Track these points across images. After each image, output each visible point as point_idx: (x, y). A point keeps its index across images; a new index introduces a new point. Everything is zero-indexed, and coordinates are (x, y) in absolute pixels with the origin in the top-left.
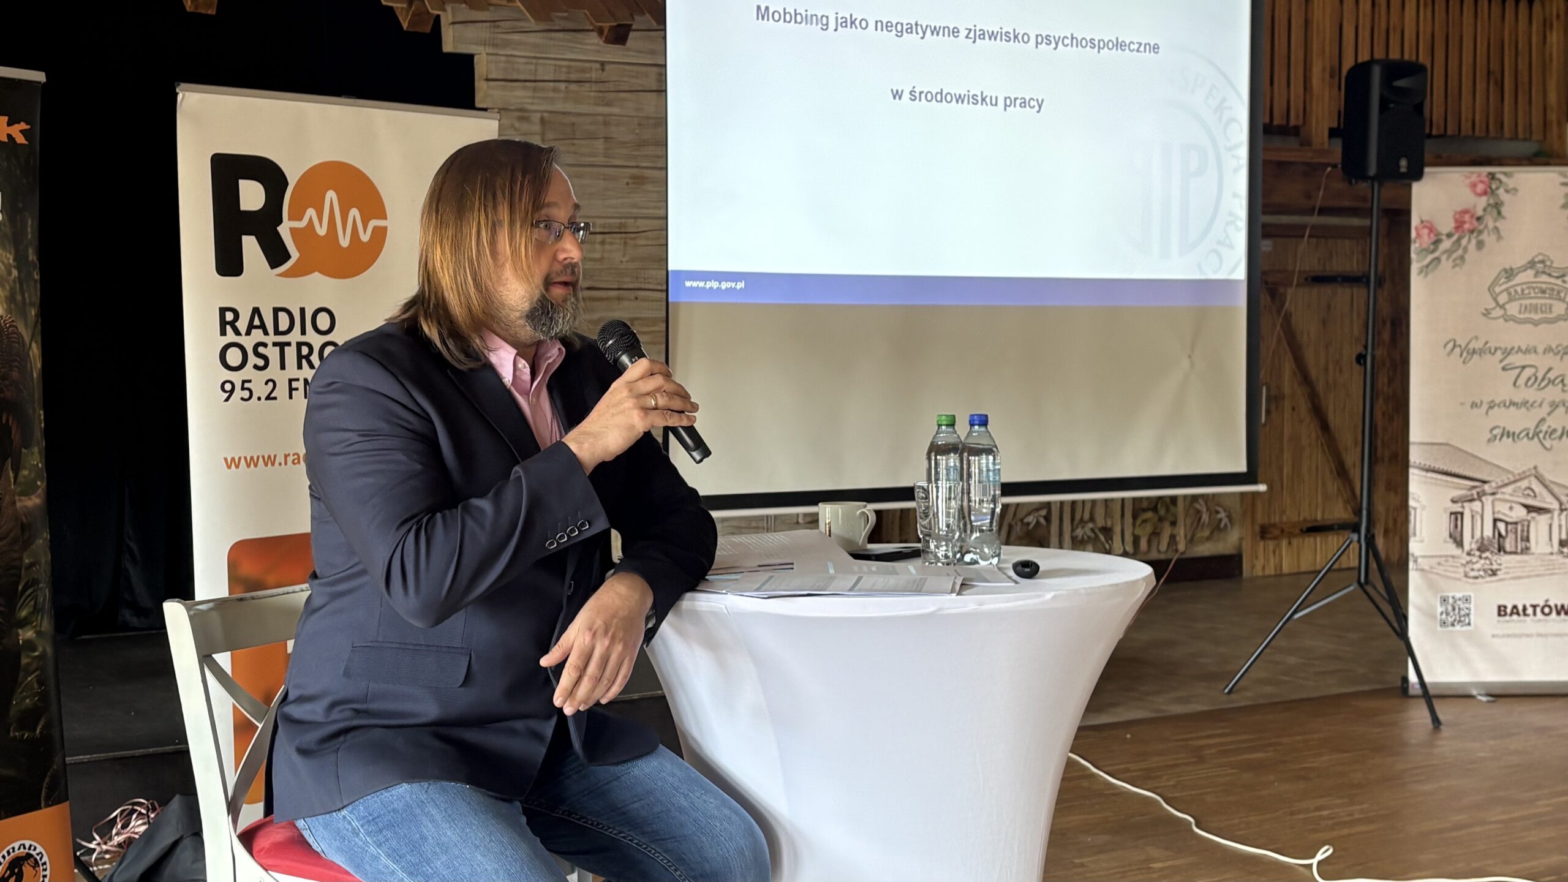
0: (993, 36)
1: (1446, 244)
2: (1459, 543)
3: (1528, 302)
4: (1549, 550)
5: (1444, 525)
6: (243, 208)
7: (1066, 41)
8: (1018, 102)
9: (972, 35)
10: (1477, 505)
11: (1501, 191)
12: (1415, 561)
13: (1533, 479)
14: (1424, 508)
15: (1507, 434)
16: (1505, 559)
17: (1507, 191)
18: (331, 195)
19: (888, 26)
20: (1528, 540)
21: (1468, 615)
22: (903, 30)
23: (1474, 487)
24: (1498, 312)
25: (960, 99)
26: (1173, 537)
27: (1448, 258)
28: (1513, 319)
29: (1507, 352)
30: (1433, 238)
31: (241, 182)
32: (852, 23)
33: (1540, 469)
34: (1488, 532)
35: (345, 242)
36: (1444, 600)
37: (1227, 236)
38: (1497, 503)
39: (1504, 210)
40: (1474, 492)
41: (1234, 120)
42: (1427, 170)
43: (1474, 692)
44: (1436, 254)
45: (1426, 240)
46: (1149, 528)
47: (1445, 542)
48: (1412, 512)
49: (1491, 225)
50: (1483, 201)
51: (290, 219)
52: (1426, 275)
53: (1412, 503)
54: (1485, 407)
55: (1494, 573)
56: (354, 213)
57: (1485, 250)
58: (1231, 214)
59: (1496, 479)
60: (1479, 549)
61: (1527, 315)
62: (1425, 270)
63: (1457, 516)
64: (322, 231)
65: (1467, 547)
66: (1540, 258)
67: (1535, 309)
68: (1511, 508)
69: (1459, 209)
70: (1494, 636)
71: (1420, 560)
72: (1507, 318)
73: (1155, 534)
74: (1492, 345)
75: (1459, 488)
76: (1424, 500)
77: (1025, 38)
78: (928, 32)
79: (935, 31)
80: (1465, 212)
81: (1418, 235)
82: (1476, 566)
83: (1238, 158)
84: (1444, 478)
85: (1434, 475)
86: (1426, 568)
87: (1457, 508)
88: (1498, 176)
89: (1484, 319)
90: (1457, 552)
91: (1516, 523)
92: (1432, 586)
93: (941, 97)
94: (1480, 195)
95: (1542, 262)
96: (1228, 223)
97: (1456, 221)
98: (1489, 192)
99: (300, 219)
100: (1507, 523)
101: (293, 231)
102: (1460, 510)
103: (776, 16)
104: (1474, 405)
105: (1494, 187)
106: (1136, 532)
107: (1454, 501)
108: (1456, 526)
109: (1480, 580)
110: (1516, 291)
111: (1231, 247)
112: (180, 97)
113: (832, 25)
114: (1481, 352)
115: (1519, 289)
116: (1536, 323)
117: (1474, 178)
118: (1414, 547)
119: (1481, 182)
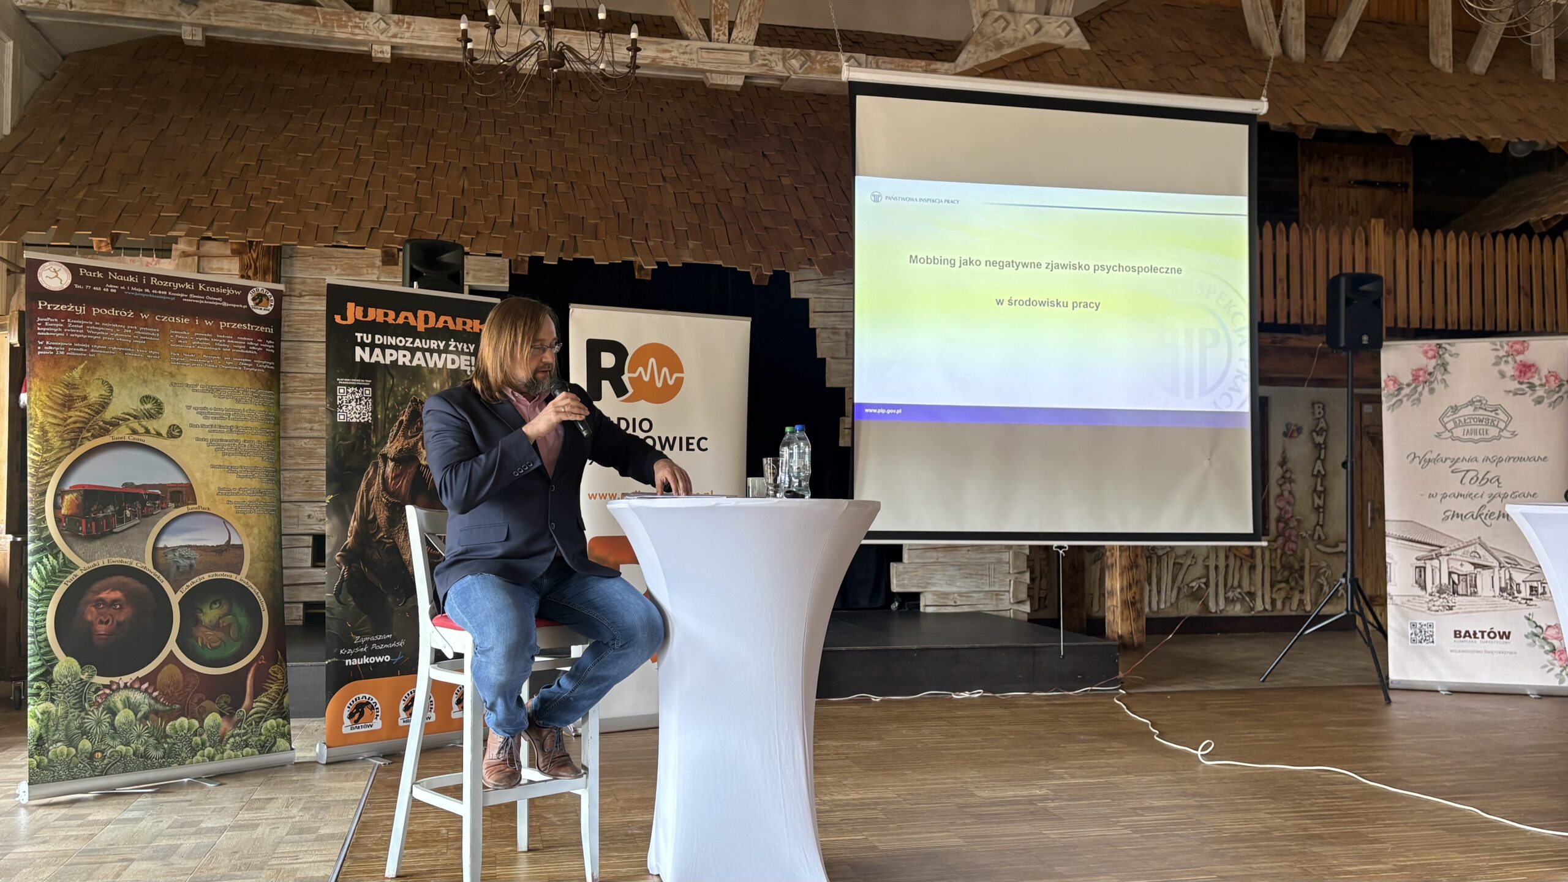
0: (1064, 267)
1: (1406, 391)
2: (1424, 587)
3: (1469, 428)
4: (1493, 594)
5: (1412, 575)
6: (603, 366)
7: (1115, 268)
8: (1082, 305)
9: (1050, 266)
10: (1436, 562)
11: (1447, 356)
12: (1391, 599)
13: (1477, 545)
14: (1396, 563)
15: (1456, 515)
16: (1458, 599)
17: (1451, 355)
18: (652, 360)
19: (994, 263)
20: (1476, 586)
21: (1432, 636)
22: (1002, 265)
23: (1433, 550)
24: (1448, 434)
25: (1042, 304)
26: (1301, 601)
27: (1408, 400)
28: (1459, 439)
29: (1455, 461)
30: (1397, 387)
31: (602, 354)
32: (971, 262)
33: (1482, 539)
34: (1445, 580)
35: (659, 385)
36: (1414, 625)
37: (1236, 385)
38: (1450, 561)
39: (1449, 368)
40: (1433, 553)
41: (1237, 313)
42: (1384, 343)
43: (1439, 689)
44: (1399, 397)
45: (1392, 388)
46: (1283, 594)
47: (1412, 586)
48: (1388, 566)
49: (1439, 377)
50: (1433, 362)
51: (629, 372)
52: (1393, 411)
53: (1388, 560)
54: (1439, 497)
55: (1451, 608)
56: (665, 370)
57: (1435, 394)
58: (1238, 371)
59: (1450, 546)
60: (1438, 592)
61: (1468, 437)
62: (1392, 407)
63: (1421, 570)
64: (646, 379)
65: (1429, 590)
66: (1478, 398)
67: (1475, 432)
68: (1462, 565)
69: (1415, 368)
70: (1451, 651)
71: (1394, 598)
72: (1454, 439)
73: (1288, 598)
74: (1444, 456)
75: (1423, 551)
76: (1396, 557)
77: (1087, 267)
78: (1021, 266)
79: (1025, 265)
80: (1420, 369)
81: (1387, 385)
82: (1437, 603)
83: (1242, 337)
84: (1410, 543)
85: (1403, 542)
86: (1399, 603)
87: (1420, 563)
88: (1444, 346)
89: (1437, 439)
90: (1423, 593)
91: (1466, 575)
92: (1404, 616)
93: (1029, 303)
94: (1431, 358)
95: (1480, 401)
96: (1236, 377)
97: (1413, 375)
98: (1437, 356)
99: (635, 372)
100: (1459, 575)
101: (630, 378)
102: (1423, 565)
103: (922, 261)
104: (1431, 496)
105: (1441, 353)
106: (1273, 596)
107: (1418, 559)
108: (1420, 576)
109: (1440, 613)
110: (1460, 421)
111: (1239, 391)
112: (571, 311)
113: (957, 264)
114: (1435, 461)
115: (1462, 419)
116: (1476, 442)
117: (1426, 348)
118: (1391, 589)
119: (1431, 350)
